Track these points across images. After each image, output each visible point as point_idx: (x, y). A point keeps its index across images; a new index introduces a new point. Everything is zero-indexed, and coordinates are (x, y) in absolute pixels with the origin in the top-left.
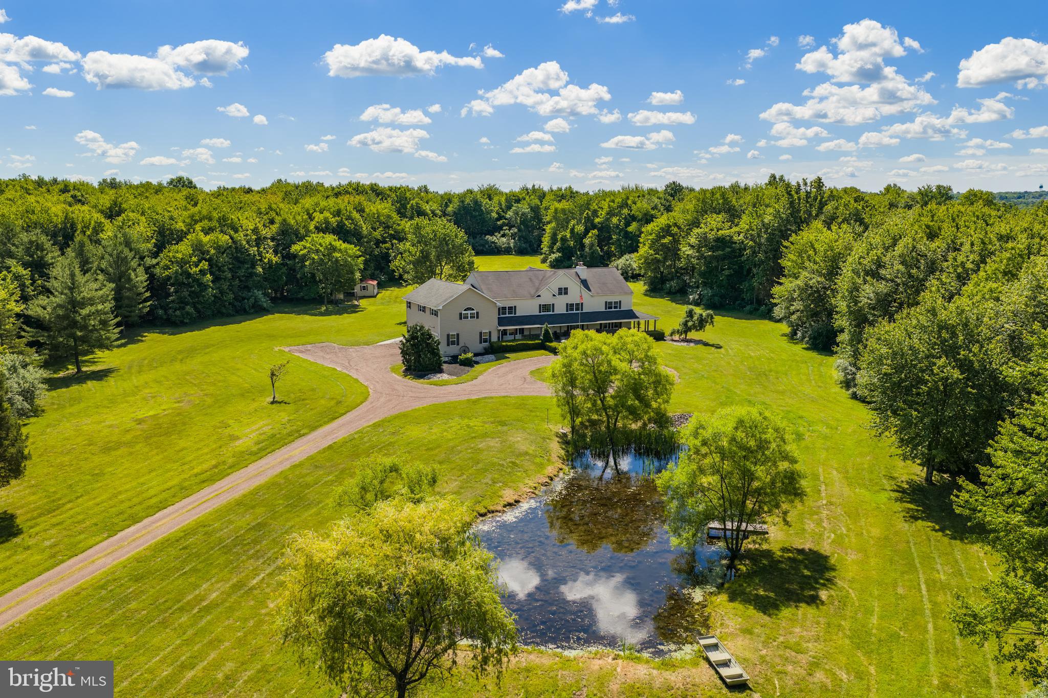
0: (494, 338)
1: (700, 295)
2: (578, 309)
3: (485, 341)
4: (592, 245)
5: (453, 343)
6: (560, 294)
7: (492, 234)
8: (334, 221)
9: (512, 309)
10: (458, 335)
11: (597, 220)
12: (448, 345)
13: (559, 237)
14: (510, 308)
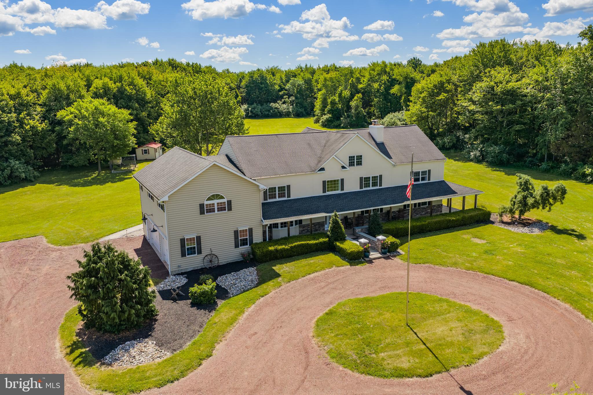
0: (258, 238)
1: (481, 151)
2: (374, 184)
3: (244, 242)
4: (357, 107)
5: (192, 251)
6: (351, 164)
7: (275, 101)
8: (114, 87)
9: (285, 190)
10: (199, 238)
11: (360, 86)
12: (183, 255)
13: (329, 101)
14: (281, 189)
